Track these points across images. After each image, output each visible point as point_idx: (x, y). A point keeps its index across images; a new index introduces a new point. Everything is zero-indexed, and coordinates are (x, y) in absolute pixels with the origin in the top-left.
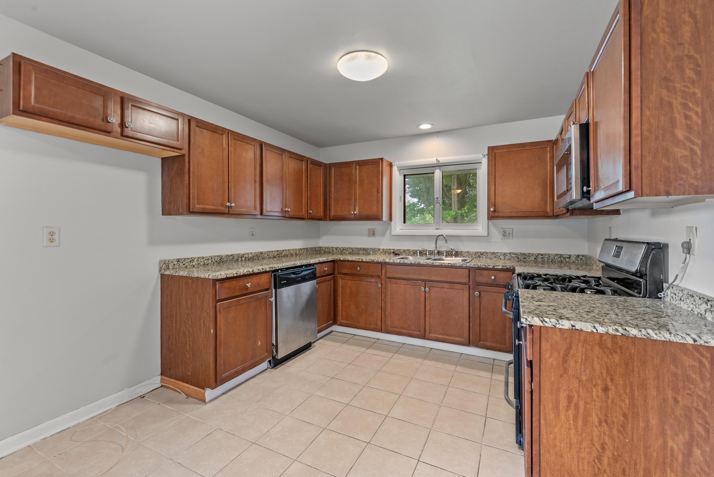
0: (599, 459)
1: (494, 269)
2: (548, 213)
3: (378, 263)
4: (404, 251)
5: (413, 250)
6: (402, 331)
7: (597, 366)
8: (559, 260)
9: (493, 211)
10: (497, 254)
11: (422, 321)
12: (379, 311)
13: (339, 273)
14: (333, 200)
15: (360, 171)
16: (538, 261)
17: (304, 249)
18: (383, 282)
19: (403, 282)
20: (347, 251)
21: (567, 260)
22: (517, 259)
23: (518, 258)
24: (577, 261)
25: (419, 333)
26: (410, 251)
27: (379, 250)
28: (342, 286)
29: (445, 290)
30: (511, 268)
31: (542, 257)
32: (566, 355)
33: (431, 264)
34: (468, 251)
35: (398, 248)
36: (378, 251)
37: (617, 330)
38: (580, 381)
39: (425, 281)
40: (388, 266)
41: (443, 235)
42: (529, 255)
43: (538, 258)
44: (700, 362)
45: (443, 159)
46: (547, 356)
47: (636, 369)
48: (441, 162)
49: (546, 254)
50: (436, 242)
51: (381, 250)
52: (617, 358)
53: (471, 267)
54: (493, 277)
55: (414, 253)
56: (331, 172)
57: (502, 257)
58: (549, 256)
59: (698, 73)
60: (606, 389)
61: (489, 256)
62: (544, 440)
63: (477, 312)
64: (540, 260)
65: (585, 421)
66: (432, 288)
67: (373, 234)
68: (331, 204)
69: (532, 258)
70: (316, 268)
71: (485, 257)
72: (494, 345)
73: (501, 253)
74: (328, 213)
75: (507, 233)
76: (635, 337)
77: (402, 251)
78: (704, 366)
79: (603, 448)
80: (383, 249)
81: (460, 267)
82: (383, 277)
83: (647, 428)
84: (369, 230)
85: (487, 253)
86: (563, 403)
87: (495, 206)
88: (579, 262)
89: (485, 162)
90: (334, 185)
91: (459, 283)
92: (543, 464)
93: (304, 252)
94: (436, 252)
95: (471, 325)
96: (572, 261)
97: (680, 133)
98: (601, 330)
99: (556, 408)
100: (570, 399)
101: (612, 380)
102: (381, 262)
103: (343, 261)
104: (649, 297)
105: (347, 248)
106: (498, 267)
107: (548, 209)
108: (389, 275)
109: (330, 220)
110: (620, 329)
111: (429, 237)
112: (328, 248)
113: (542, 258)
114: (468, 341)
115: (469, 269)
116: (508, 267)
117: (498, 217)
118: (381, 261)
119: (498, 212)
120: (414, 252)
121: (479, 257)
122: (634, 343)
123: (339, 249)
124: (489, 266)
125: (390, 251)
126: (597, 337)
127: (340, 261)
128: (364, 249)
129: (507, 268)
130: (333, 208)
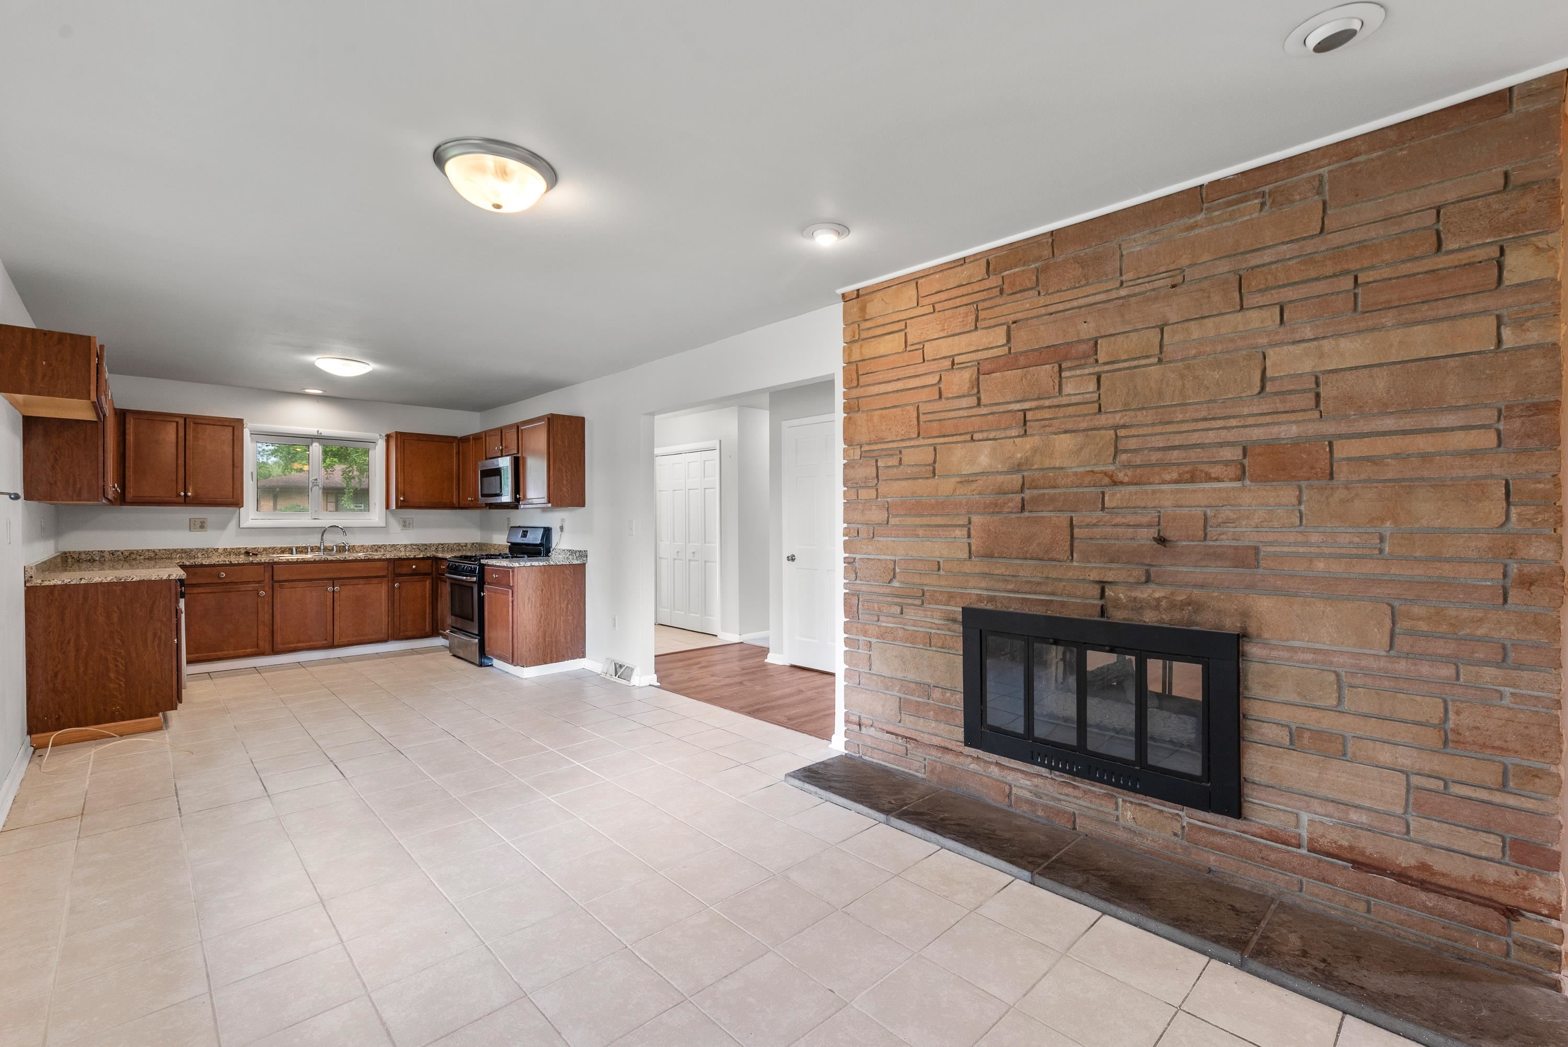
1: (415, 559)
2: (454, 504)
3: (259, 564)
4: (265, 549)
5: (281, 548)
6: (301, 646)
7: (539, 581)
9: (401, 500)
10: (397, 546)
11: (330, 627)
12: (262, 628)
14: (132, 471)
15: (197, 432)
18: (267, 589)
19: (302, 584)
22: (418, 550)
23: (420, 549)
24: (472, 549)
25: (324, 642)
26: (276, 548)
27: (216, 550)
29: (360, 586)
30: (432, 556)
32: (528, 579)
34: (364, 545)
35: (254, 547)
36: (214, 552)
39: (333, 579)
40: (277, 567)
41: (334, 526)
42: (430, 545)
45: (326, 431)
46: (520, 581)
47: (552, 579)
48: (323, 434)
50: (323, 535)
52: (546, 576)
53: (391, 559)
54: (414, 567)
55: (283, 551)
56: (127, 425)
57: (402, 547)
58: (449, 546)
59: (569, 459)
61: (389, 547)
62: (519, 622)
63: (396, 605)
65: (535, 606)
66: (343, 587)
67: (202, 527)
69: (433, 549)
71: (383, 550)
72: (415, 633)
73: (402, 544)
75: (409, 523)
77: (262, 549)
78: (571, 572)
79: (541, 616)
80: (225, 550)
81: (379, 560)
82: (267, 581)
83: (555, 602)
84: (192, 520)
85: (385, 546)
86: (526, 602)
87: (404, 496)
89: (381, 443)
90: (135, 447)
91: (376, 577)
92: (519, 634)
94: (322, 548)
95: (390, 619)
97: (565, 482)
99: (524, 605)
101: (544, 585)
104: (545, 555)
105: (140, 551)
106: (419, 557)
107: (455, 500)
108: (276, 578)
109: (125, 504)
111: (308, 529)
115: (389, 561)
116: (429, 556)
117: (406, 507)
119: (407, 501)
121: (376, 550)
122: (551, 568)
123: (120, 552)
124: (410, 556)
125: (238, 550)
126: (539, 568)
128: (183, 551)
130: (131, 484)
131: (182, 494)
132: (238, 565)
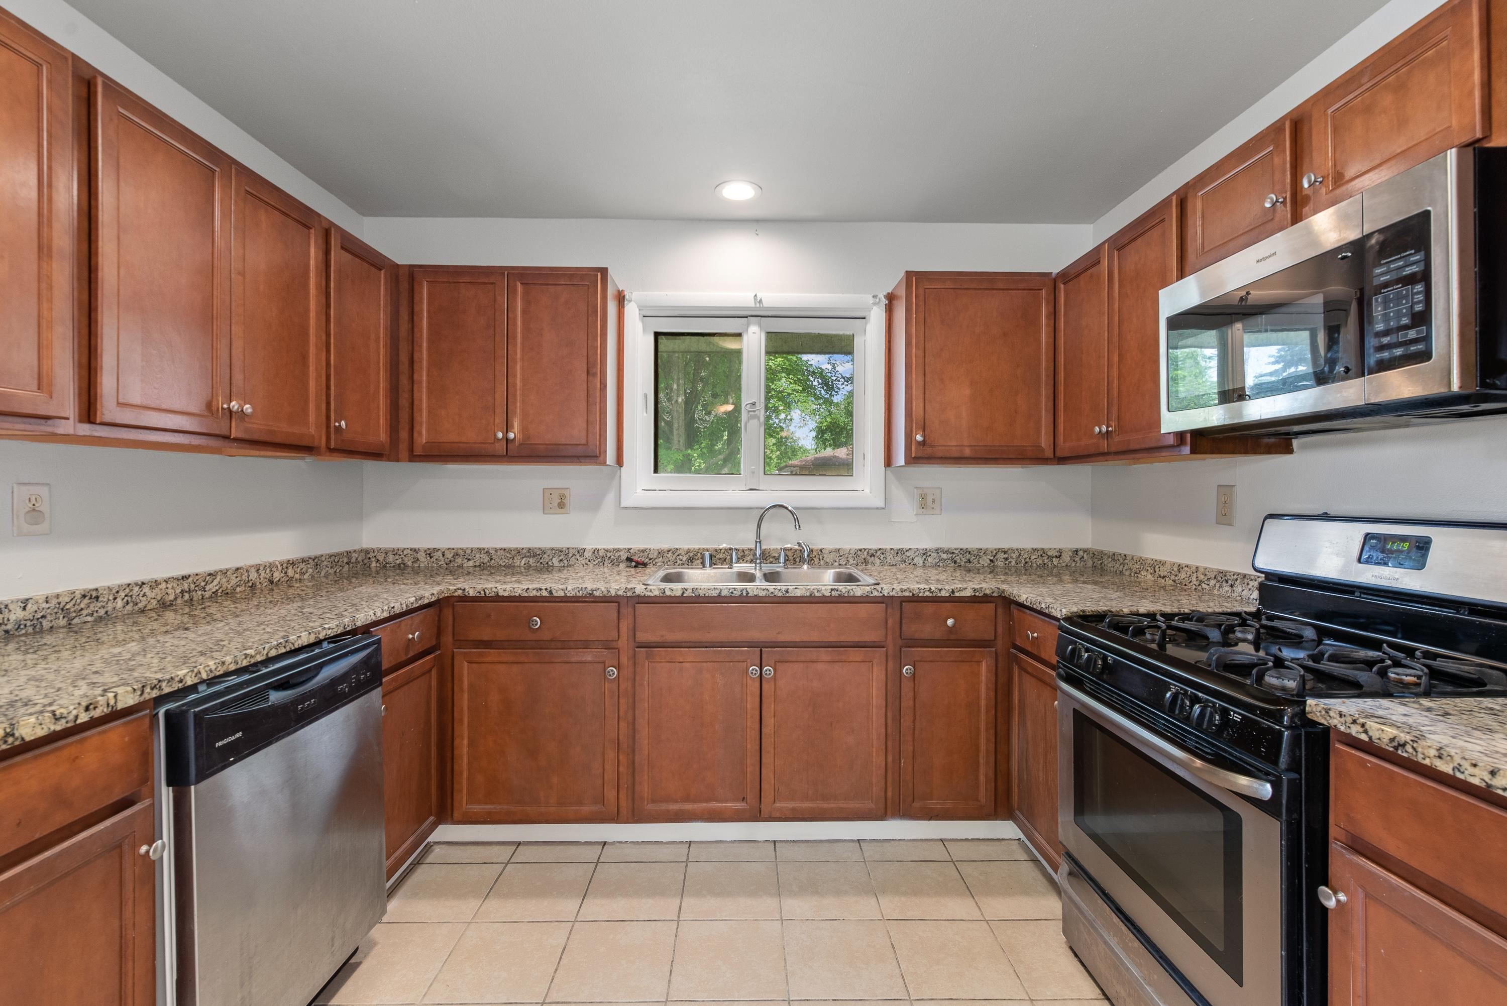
1: (952, 599)
2: (1042, 450)
3: (607, 600)
4: (661, 553)
5: (688, 551)
6: (688, 806)
8: (1039, 562)
9: (919, 443)
10: (908, 554)
11: (752, 768)
12: (611, 755)
13: (460, 643)
14: (424, 390)
15: (527, 303)
16: (997, 566)
17: (303, 561)
18: (624, 660)
19: (692, 654)
20: (469, 560)
21: (1055, 561)
22: (953, 564)
23: (955, 562)
24: (1073, 564)
25: (740, 805)
26: (679, 552)
27: (581, 552)
28: (471, 685)
29: (820, 667)
30: (995, 594)
31: (1006, 556)
33: (780, 594)
34: (838, 547)
35: (642, 547)
36: (578, 556)
39: (761, 646)
40: (640, 608)
41: (782, 506)
42: (979, 553)
43: (997, 560)
45: (770, 298)
48: (766, 304)
49: (1012, 550)
50: (759, 526)
51: (587, 554)
53: (893, 597)
54: (950, 622)
55: (692, 558)
56: (417, 298)
57: (919, 561)
58: (1020, 555)
61: (890, 558)
63: (908, 722)
64: (1000, 563)
66: (781, 667)
67: (561, 505)
68: (416, 402)
69: (985, 561)
70: (379, 642)
71: (878, 561)
72: (949, 804)
73: (918, 549)
74: (404, 435)
75: (930, 499)
77: (656, 554)
80: (595, 551)
81: (864, 599)
82: (623, 646)
84: (547, 492)
87: (924, 430)
88: (1078, 565)
89: (877, 317)
90: (429, 340)
91: (859, 645)
93: (303, 574)
94: (758, 552)
95: (891, 759)
96: (1064, 565)
102: (617, 596)
103: (475, 599)
105: (469, 551)
106: (963, 594)
107: (1045, 441)
108: (642, 637)
109: (413, 458)
111: (735, 512)
112: (395, 552)
113: (1006, 559)
115: (886, 603)
116: (988, 592)
117: (929, 459)
118: (621, 593)
119: (932, 446)
120: (691, 555)
121: (866, 562)
123: (439, 554)
124: (940, 590)
125: (617, 555)
127: (465, 599)
128: (532, 553)
129: (985, 595)
130: (423, 416)
131: (500, 435)
132: (566, 599)
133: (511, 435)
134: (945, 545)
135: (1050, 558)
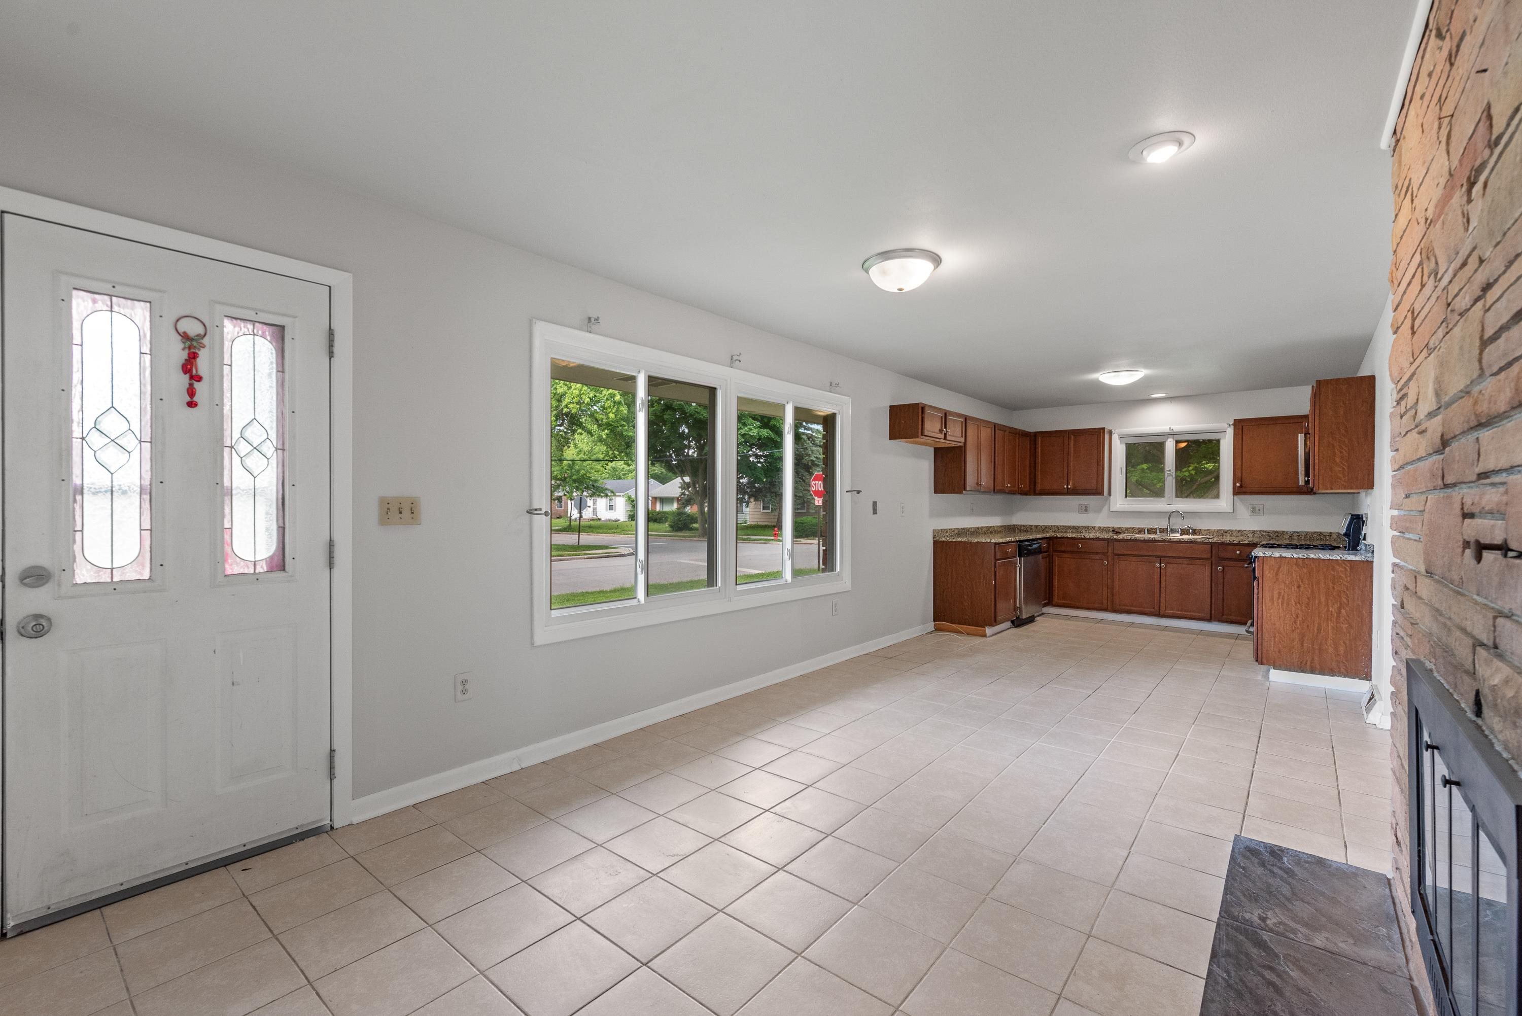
0: (1295, 622)
1: (1239, 544)
3: (1103, 539)
4: (1127, 529)
5: (1139, 528)
6: (1133, 609)
7: (1294, 575)
8: (1318, 538)
9: (1239, 487)
10: (1244, 532)
11: (1157, 598)
12: (1105, 589)
13: (1057, 551)
14: (1040, 472)
15: (1075, 442)
18: (1110, 559)
19: (1134, 559)
20: (1051, 528)
21: (1328, 538)
22: (1268, 537)
23: (1270, 535)
25: (1152, 611)
26: (1135, 528)
27: (1094, 527)
28: (1058, 564)
29: (1184, 566)
31: (1299, 534)
32: (1278, 571)
33: (1167, 540)
34: (1208, 530)
35: (1119, 526)
36: (1093, 529)
37: (1304, 556)
38: (1285, 584)
39: (1161, 557)
40: (1116, 543)
41: (1178, 511)
42: (1283, 533)
43: (1294, 536)
44: (1345, 568)
45: (1177, 428)
46: (1267, 572)
47: (1315, 575)
48: (1174, 431)
49: (1303, 532)
50: (1169, 519)
51: (1096, 529)
52: (1305, 570)
54: (1238, 552)
55: (1141, 530)
56: (1037, 442)
57: (1250, 535)
58: (1307, 534)
59: (1346, 431)
60: (1299, 587)
61: (1235, 534)
62: (1265, 617)
63: (1220, 587)
65: (1288, 604)
66: (1168, 565)
67: (1086, 510)
68: (1036, 476)
69: (1287, 536)
71: (1229, 535)
72: (1239, 618)
73: (1250, 531)
74: (1033, 487)
75: (1257, 509)
76: (1313, 559)
77: (1125, 528)
78: (1347, 570)
79: (1297, 617)
80: (1099, 527)
81: (1202, 543)
82: (1109, 554)
83: (1320, 603)
84: (1081, 506)
85: (1232, 531)
86: (1276, 596)
87: (1241, 482)
89: (1230, 432)
90: (1041, 456)
91: (1200, 559)
92: (1264, 630)
94: (1168, 530)
95: (1213, 601)
96: (1333, 540)
97: (1338, 460)
98: (1296, 556)
99: (1272, 599)
100: (1280, 593)
101: (1302, 581)
102: (1108, 538)
103: (1062, 538)
104: (1352, 550)
105: (1049, 526)
108: (1116, 552)
109: (1036, 494)
110: (1305, 555)
111: (1159, 513)
112: (1024, 526)
113: (1299, 536)
114: (1209, 616)
115: (1212, 544)
117: (1245, 493)
119: (1245, 488)
122: (1313, 562)
123: (1039, 526)
124: (1234, 541)
125: (1108, 528)
126: (1295, 560)
127: (1057, 537)
128: (1074, 528)
130: (1039, 481)
131: (1065, 486)
132: (1090, 539)
133: (1069, 487)
134: (1265, 529)
135: (1325, 536)
